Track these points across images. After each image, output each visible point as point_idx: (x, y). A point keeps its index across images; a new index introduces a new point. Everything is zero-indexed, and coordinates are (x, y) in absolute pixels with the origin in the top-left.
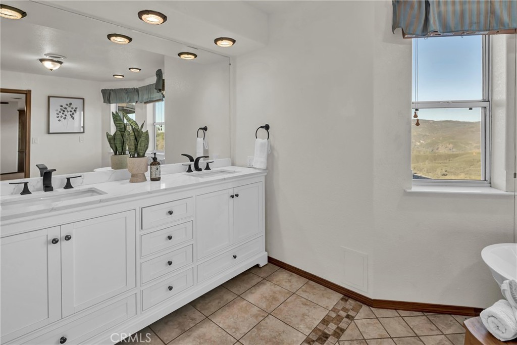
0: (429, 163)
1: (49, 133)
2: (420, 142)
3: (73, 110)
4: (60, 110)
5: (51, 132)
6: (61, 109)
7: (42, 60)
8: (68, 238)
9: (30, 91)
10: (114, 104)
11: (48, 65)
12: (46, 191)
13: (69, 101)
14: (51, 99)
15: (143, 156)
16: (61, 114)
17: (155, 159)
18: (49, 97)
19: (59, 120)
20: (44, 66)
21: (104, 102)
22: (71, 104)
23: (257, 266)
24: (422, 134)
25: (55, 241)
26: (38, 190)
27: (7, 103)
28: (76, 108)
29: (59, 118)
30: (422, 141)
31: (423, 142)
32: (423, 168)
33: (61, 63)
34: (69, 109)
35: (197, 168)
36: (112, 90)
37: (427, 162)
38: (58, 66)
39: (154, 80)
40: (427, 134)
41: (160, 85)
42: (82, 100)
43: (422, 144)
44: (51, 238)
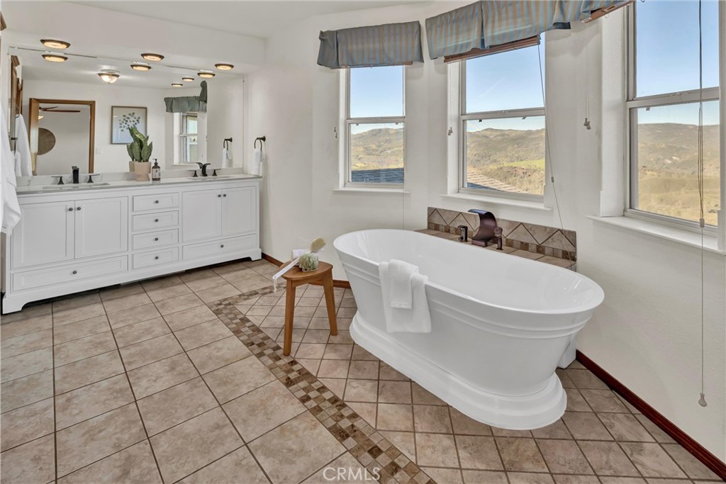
0: (687, 193)
1: (112, 143)
2: (671, 159)
3: (135, 120)
4: (122, 120)
5: (114, 142)
6: (124, 119)
7: (100, 75)
8: (79, 209)
9: (94, 102)
10: (178, 114)
11: (106, 79)
12: (74, 183)
13: (131, 111)
14: (114, 109)
15: (147, 161)
16: (124, 124)
17: (156, 164)
18: (112, 107)
19: (122, 130)
20: (102, 80)
21: (167, 111)
22: (133, 114)
23: (248, 259)
24: (675, 147)
25: (71, 210)
26: (70, 183)
27: (79, 111)
28: (139, 118)
29: (122, 128)
30: (674, 158)
31: (678, 159)
32: (677, 201)
33: (117, 76)
34: (132, 119)
35: (204, 174)
36: (174, 98)
37: (683, 191)
38: (115, 79)
39: (198, 93)
40: (684, 147)
41: (203, 98)
42: (144, 110)
43: (674, 163)
44: (69, 207)
